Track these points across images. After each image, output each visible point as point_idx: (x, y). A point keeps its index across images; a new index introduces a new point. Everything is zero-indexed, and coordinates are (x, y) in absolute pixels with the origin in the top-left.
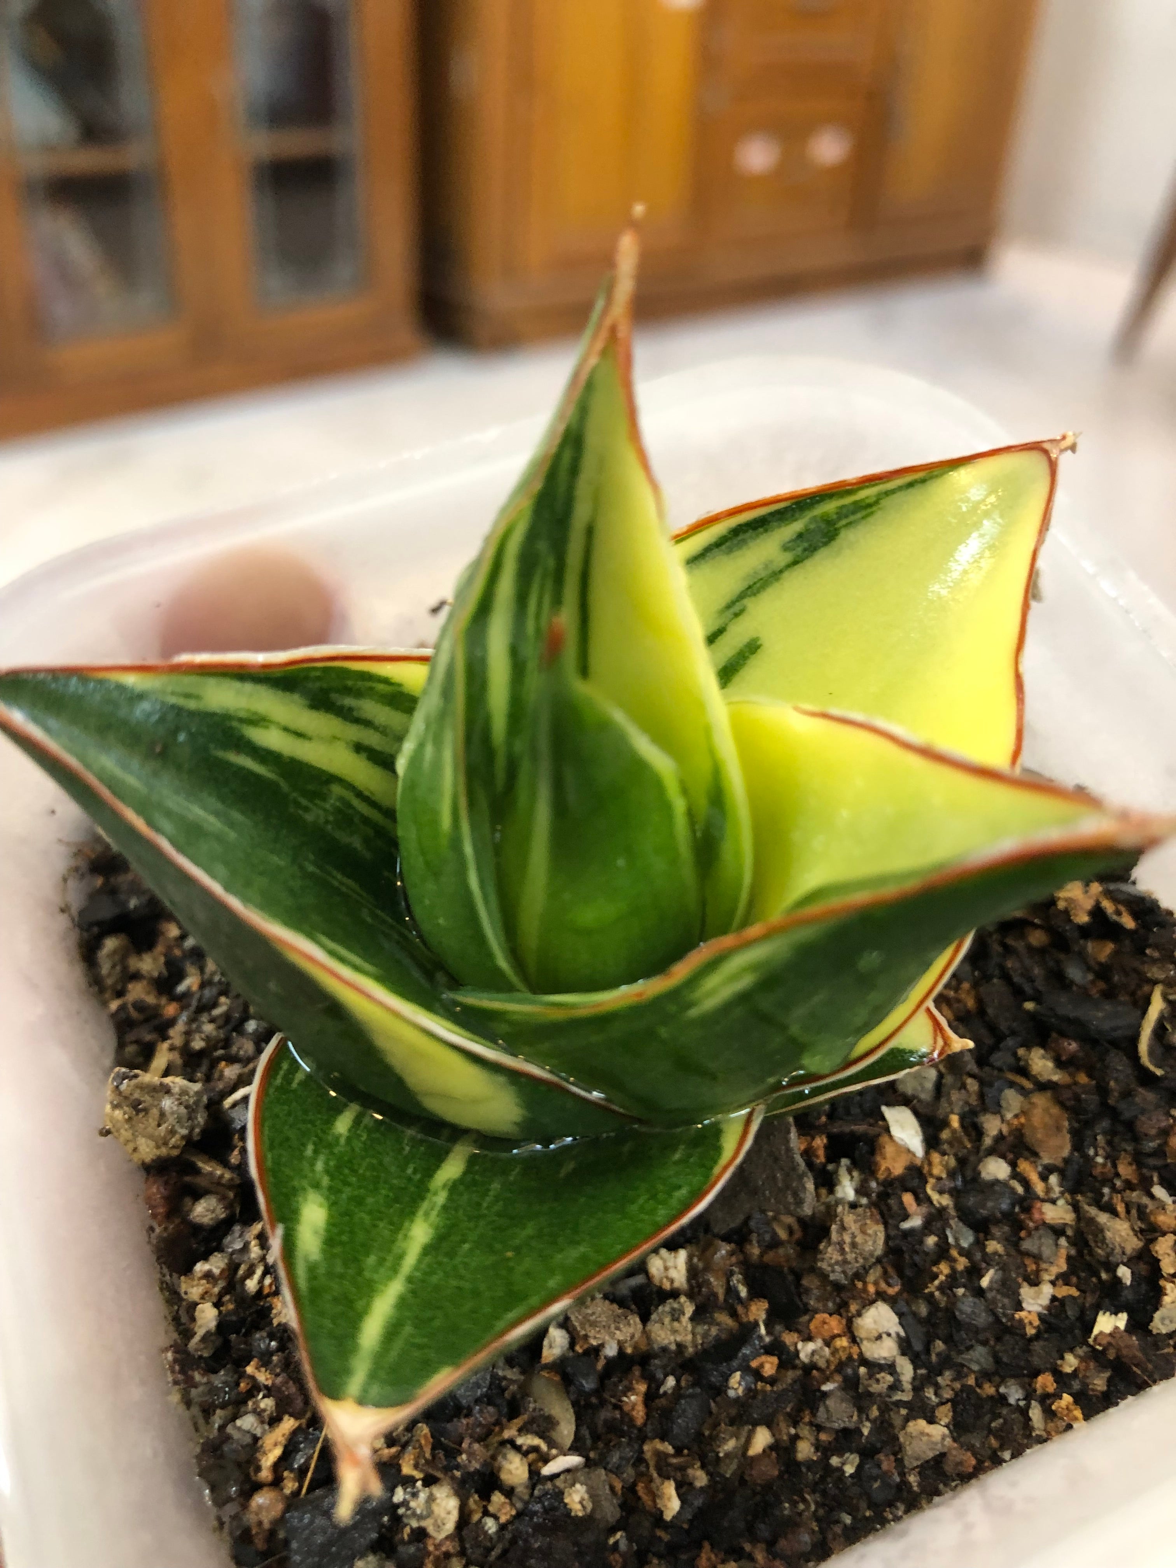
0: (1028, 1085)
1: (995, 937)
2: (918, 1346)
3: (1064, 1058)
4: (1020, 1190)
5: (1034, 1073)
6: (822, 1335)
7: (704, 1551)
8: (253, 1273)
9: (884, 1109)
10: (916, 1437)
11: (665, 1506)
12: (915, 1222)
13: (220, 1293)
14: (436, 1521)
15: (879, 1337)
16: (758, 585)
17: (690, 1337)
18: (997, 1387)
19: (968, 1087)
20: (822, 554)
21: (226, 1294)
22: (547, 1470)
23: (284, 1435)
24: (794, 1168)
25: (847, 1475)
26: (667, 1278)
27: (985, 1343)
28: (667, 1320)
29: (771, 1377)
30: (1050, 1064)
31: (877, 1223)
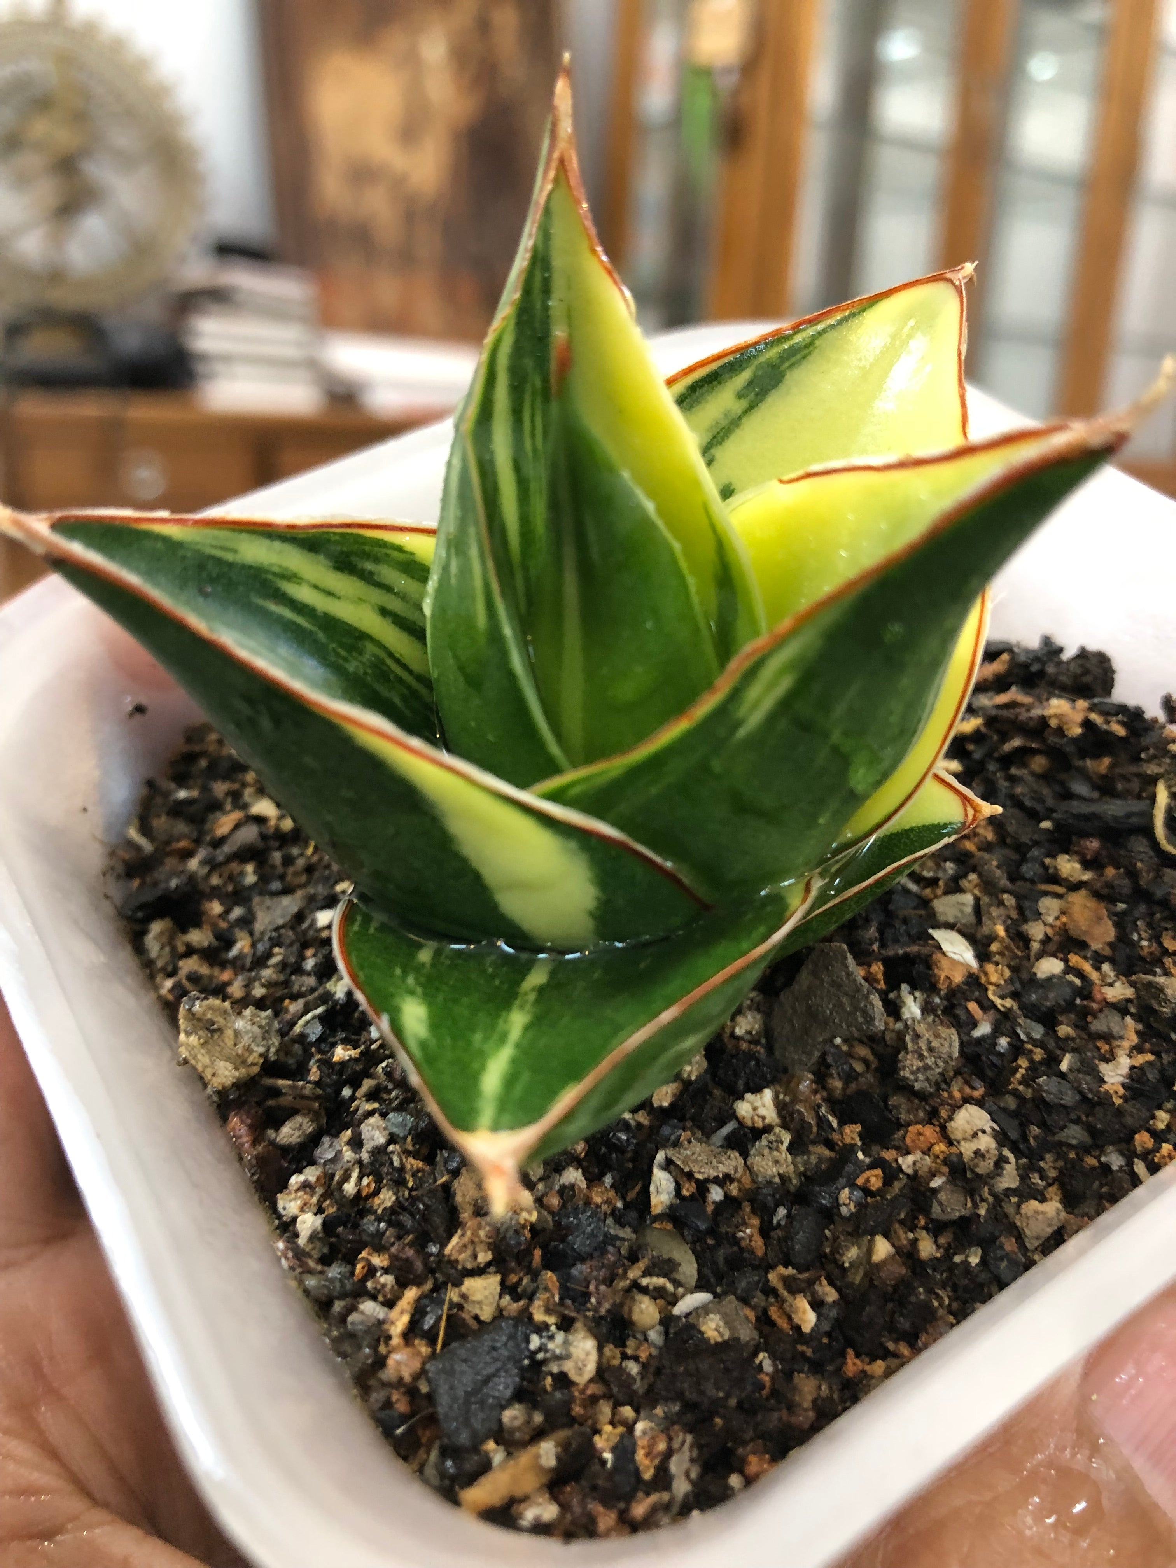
0: (1060, 890)
1: (998, 775)
2: (1014, 1135)
3: (1089, 857)
4: (1078, 982)
5: (1064, 875)
6: (919, 1148)
7: (848, 1357)
8: (349, 1177)
9: (930, 931)
10: (1032, 1216)
11: (802, 1319)
12: (984, 1029)
13: (318, 1201)
14: (576, 1363)
15: (975, 1135)
16: (722, 434)
17: (792, 1168)
18: (1098, 1158)
19: (1006, 902)
20: (773, 399)
21: (325, 1200)
22: (677, 1310)
23: (409, 1303)
24: (858, 989)
25: (973, 1265)
26: (758, 1116)
27: (1077, 1121)
28: (766, 1151)
29: (878, 1190)
30: (1077, 866)
31: (948, 1027)
